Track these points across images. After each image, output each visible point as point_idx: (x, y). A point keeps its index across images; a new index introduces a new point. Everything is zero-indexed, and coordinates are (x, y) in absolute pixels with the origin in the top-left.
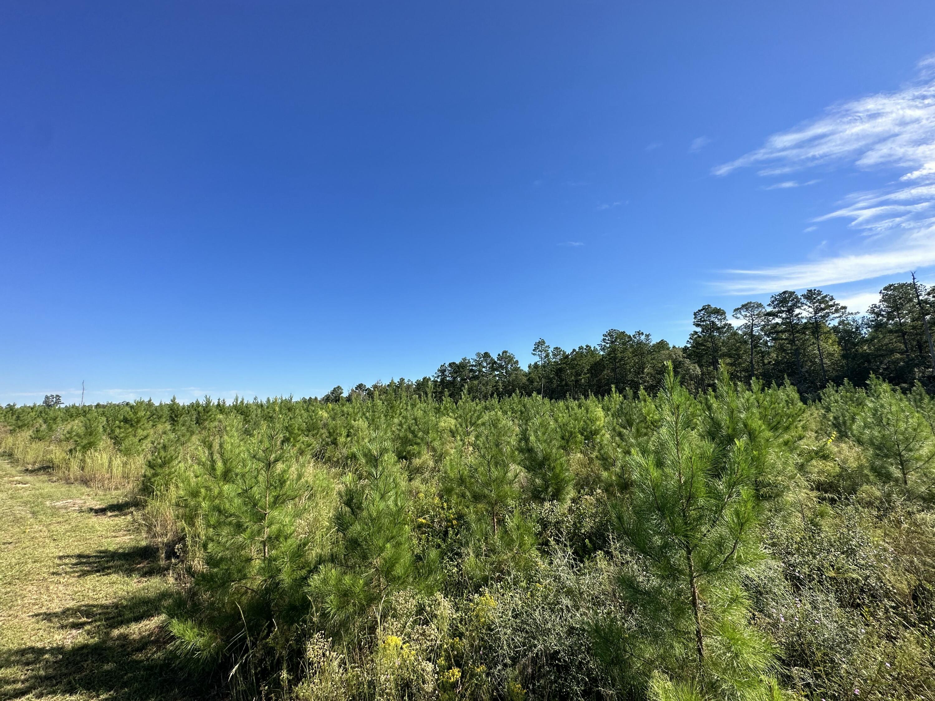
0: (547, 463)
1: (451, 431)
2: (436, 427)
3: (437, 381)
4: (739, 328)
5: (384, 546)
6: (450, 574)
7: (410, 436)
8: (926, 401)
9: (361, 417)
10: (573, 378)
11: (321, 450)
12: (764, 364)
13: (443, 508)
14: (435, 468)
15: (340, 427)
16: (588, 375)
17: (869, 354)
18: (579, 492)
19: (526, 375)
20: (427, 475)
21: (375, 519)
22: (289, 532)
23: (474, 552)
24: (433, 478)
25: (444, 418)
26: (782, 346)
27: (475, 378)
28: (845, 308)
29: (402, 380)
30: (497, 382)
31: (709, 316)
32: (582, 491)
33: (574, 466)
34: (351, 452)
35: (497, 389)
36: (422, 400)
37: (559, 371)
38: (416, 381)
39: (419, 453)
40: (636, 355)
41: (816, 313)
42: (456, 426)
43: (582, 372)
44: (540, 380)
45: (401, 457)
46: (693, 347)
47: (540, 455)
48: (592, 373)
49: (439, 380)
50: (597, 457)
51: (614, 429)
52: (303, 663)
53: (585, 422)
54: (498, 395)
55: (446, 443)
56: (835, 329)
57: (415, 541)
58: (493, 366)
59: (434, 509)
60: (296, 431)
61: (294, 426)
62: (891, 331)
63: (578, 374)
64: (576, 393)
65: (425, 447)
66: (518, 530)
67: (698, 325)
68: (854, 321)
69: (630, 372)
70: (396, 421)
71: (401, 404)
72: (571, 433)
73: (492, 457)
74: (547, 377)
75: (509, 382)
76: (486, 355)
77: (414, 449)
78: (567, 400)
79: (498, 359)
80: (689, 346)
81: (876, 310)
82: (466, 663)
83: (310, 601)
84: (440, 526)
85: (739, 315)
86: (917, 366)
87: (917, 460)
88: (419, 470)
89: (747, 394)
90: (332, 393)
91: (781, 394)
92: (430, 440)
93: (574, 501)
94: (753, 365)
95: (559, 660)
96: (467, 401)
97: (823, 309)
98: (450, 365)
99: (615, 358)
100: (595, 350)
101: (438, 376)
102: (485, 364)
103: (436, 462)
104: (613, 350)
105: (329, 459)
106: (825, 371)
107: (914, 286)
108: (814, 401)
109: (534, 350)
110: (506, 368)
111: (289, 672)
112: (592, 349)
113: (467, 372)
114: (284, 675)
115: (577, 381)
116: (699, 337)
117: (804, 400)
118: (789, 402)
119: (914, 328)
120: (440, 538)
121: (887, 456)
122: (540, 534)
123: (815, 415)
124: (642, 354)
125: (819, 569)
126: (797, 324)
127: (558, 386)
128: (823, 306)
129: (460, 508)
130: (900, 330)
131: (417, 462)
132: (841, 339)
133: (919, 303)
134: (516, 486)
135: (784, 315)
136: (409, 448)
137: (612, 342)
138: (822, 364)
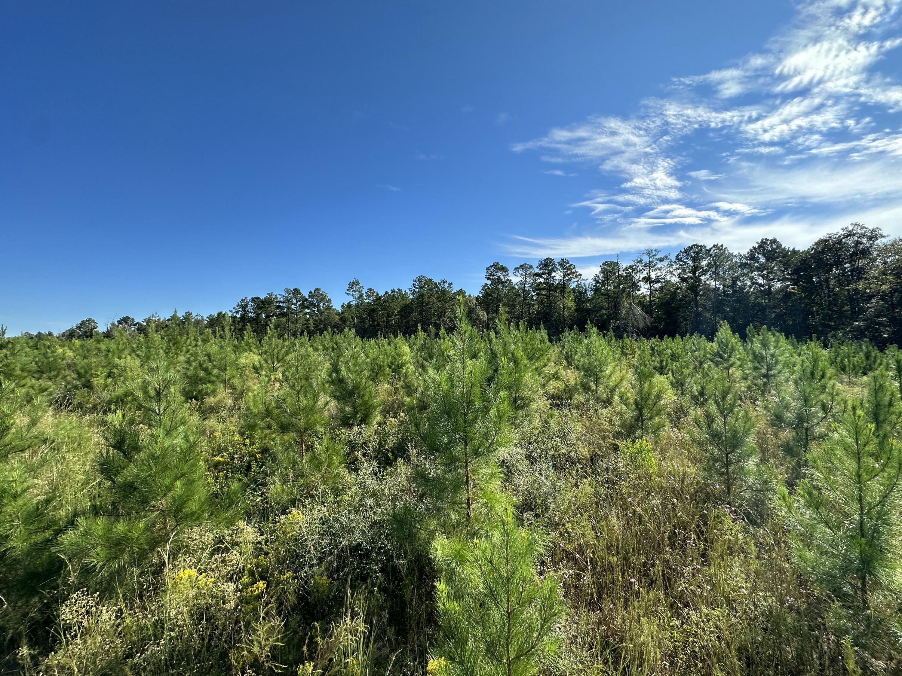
0: (357, 391)
1: (255, 368)
2: (235, 364)
3: (236, 317)
4: (516, 284)
5: (172, 484)
6: (254, 503)
7: (202, 374)
8: (613, 341)
9: (130, 355)
10: (385, 319)
11: (66, 396)
12: (530, 314)
13: (245, 445)
14: (235, 406)
15: (97, 366)
16: (398, 317)
17: (589, 309)
18: (385, 417)
19: (338, 314)
20: (224, 414)
21: (159, 457)
22: (19, 490)
23: (280, 480)
24: (232, 416)
25: (246, 354)
26: (542, 300)
27: (283, 315)
28: (580, 275)
29: (189, 314)
30: (308, 320)
31: (497, 272)
32: (388, 416)
33: (382, 396)
34: (116, 396)
35: (308, 327)
36: (218, 335)
37: (372, 312)
38: (208, 315)
39: (214, 391)
40: (440, 301)
41: (564, 277)
42: (260, 362)
43: (393, 313)
44: (353, 320)
45: (188, 396)
46: (483, 296)
47: (350, 385)
48: (402, 315)
49: (238, 316)
50: (402, 386)
51: (418, 361)
52: (56, 630)
53: (393, 356)
54: (308, 333)
55: (247, 380)
56: (574, 289)
57: (211, 480)
58: (303, 303)
59: (233, 446)
60: (19, 372)
61: (12, 366)
62: (602, 294)
63: (389, 316)
64: (387, 333)
65: (222, 386)
66: (327, 451)
67: (488, 279)
68: (585, 285)
69: (434, 315)
70: (182, 358)
71: (189, 341)
72: (380, 367)
73: (301, 387)
74: (360, 317)
75: (320, 320)
76: (296, 292)
77: (207, 388)
78: (378, 338)
79: (310, 297)
80: (481, 295)
81: (597, 278)
82: (272, 575)
83: (64, 559)
84: (241, 462)
85: (517, 273)
86: (612, 319)
87: (604, 377)
88: (213, 410)
89: (517, 332)
90: (79, 328)
91: (538, 336)
92: (228, 377)
93: (380, 424)
94: (522, 314)
95: (362, 550)
96: (273, 336)
97: (569, 275)
98: (253, 300)
99: (422, 302)
100: (406, 293)
101: (238, 312)
102: (294, 301)
103: (236, 399)
104: (422, 295)
105: (80, 406)
106: (565, 321)
107: (617, 264)
108: (556, 342)
109: (348, 290)
110: (318, 306)
111: (30, 647)
112: (403, 293)
113: (273, 308)
114: (24, 651)
115: (388, 322)
116: (489, 288)
117: (550, 341)
118: (542, 341)
119: (614, 293)
120: (241, 473)
121: (590, 376)
122: (349, 454)
123: (556, 351)
124: (444, 300)
125: (546, 451)
126: (553, 284)
127: (370, 326)
128: (569, 272)
129: (266, 441)
130: (607, 294)
131: (211, 401)
132: (576, 297)
133: (618, 277)
134: (326, 413)
135: (545, 277)
136: (200, 387)
137: (421, 288)
138: (564, 315)
